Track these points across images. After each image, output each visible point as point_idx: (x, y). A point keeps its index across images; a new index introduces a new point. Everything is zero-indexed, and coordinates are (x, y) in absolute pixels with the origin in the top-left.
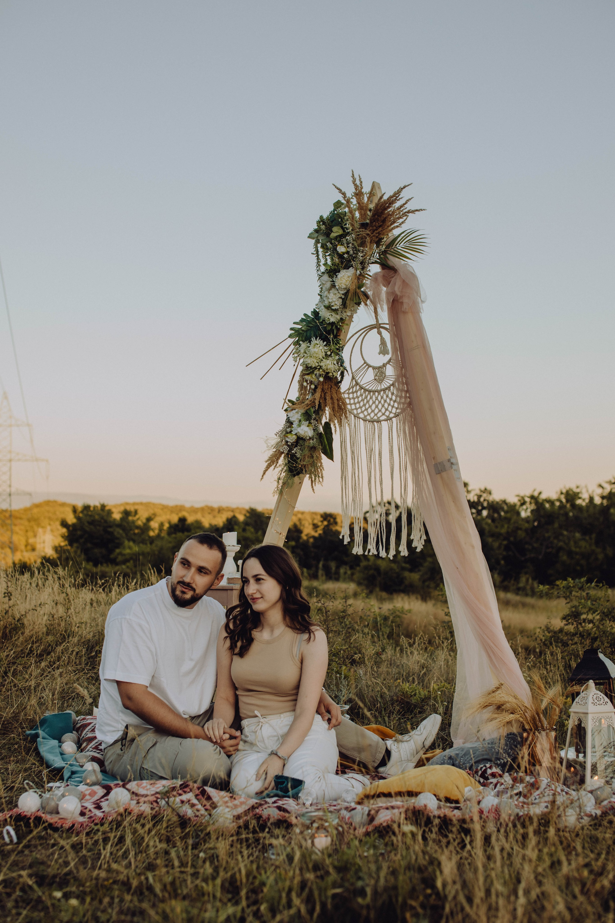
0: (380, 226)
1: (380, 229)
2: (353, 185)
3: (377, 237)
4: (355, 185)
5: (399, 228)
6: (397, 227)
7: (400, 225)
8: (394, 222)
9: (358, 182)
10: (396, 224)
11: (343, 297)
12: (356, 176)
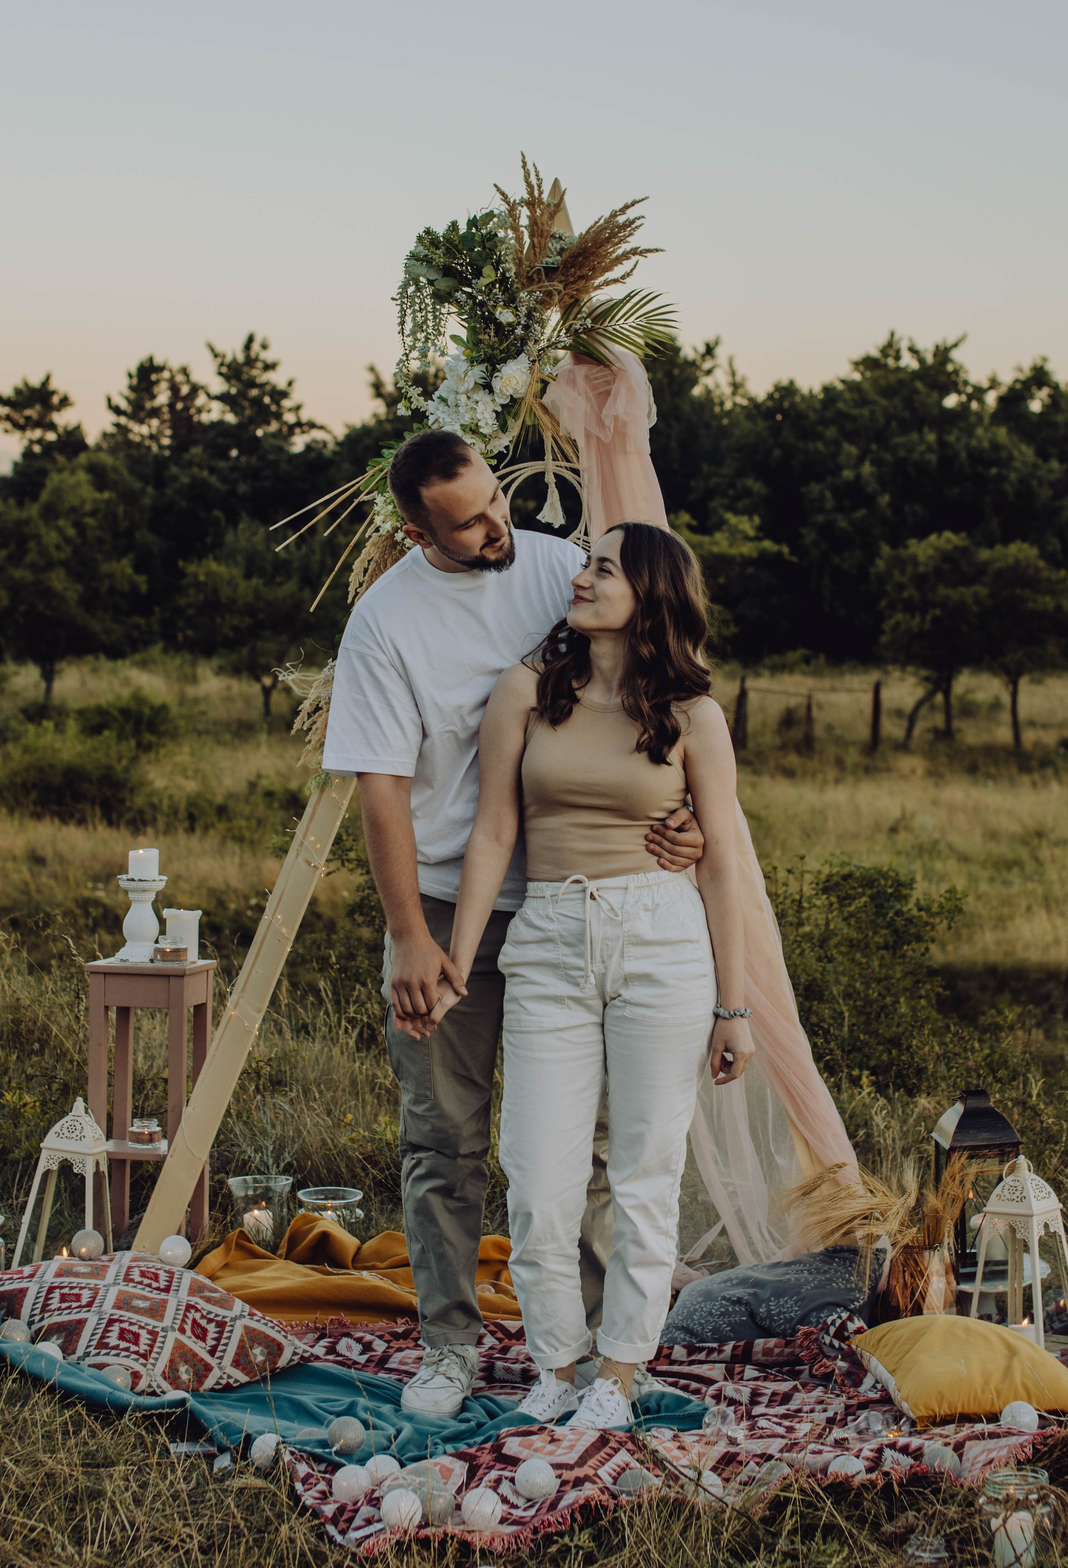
0: (581, 277)
1: (582, 283)
2: (524, 185)
3: (572, 297)
4: (529, 185)
5: (619, 285)
6: (615, 281)
7: (623, 277)
8: (608, 269)
9: (533, 180)
10: (609, 275)
11: (499, 409)
12: (530, 166)
